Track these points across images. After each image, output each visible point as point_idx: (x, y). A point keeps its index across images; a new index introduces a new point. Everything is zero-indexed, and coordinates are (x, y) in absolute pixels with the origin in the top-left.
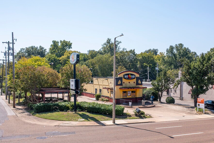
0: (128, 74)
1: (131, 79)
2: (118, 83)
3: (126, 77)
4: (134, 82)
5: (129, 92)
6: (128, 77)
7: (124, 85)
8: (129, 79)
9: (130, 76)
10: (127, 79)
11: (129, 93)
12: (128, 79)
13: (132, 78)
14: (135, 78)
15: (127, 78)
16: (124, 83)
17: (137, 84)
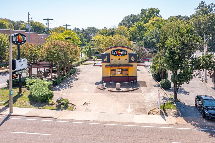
0: (117, 50)
1: (121, 56)
2: (104, 60)
3: (114, 53)
4: (126, 59)
5: (120, 70)
6: (116, 53)
7: (112, 62)
8: (118, 56)
9: (119, 52)
10: (115, 55)
11: (119, 71)
12: (117, 56)
13: (123, 54)
14: (126, 54)
15: (115, 54)
16: (112, 59)
17: (130, 61)
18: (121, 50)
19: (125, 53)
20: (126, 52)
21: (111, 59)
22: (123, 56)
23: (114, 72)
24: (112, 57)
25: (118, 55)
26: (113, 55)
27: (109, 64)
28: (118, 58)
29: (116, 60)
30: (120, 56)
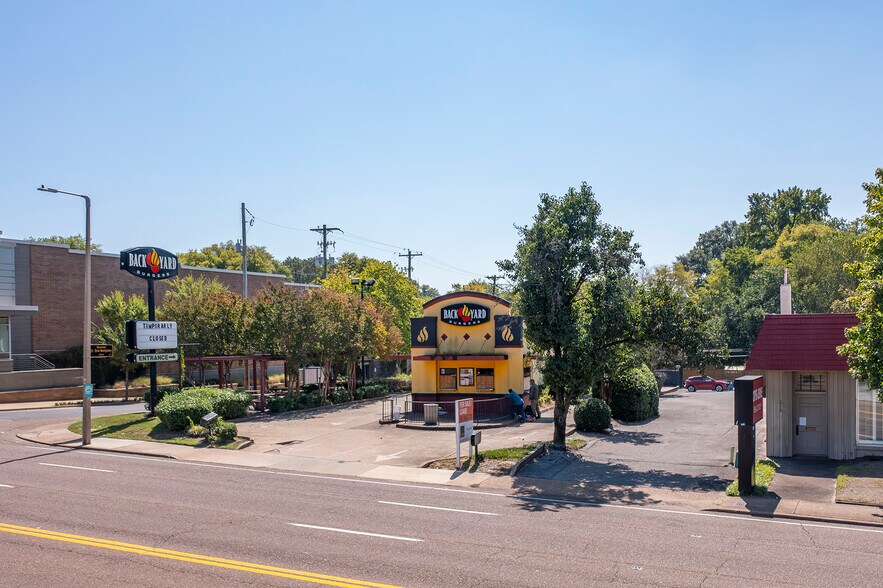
0: (459, 307)
1: (472, 324)
2: (419, 339)
3: (448, 315)
4: (488, 337)
5: (467, 372)
6: (456, 316)
7: (444, 347)
8: (462, 325)
9: (465, 311)
10: (453, 324)
11: (467, 375)
12: (457, 324)
13: (476, 320)
15: (453, 320)
16: (444, 337)
17: (500, 342)
18: (472, 306)
19: (482, 314)
20: (488, 310)
21: (439, 335)
22: (477, 324)
23: (449, 379)
24: (443, 328)
25: (461, 321)
26: (447, 321)
27: (432, 351)
28: (461, 331)
29: (456, 338)
30: (467, 325)
